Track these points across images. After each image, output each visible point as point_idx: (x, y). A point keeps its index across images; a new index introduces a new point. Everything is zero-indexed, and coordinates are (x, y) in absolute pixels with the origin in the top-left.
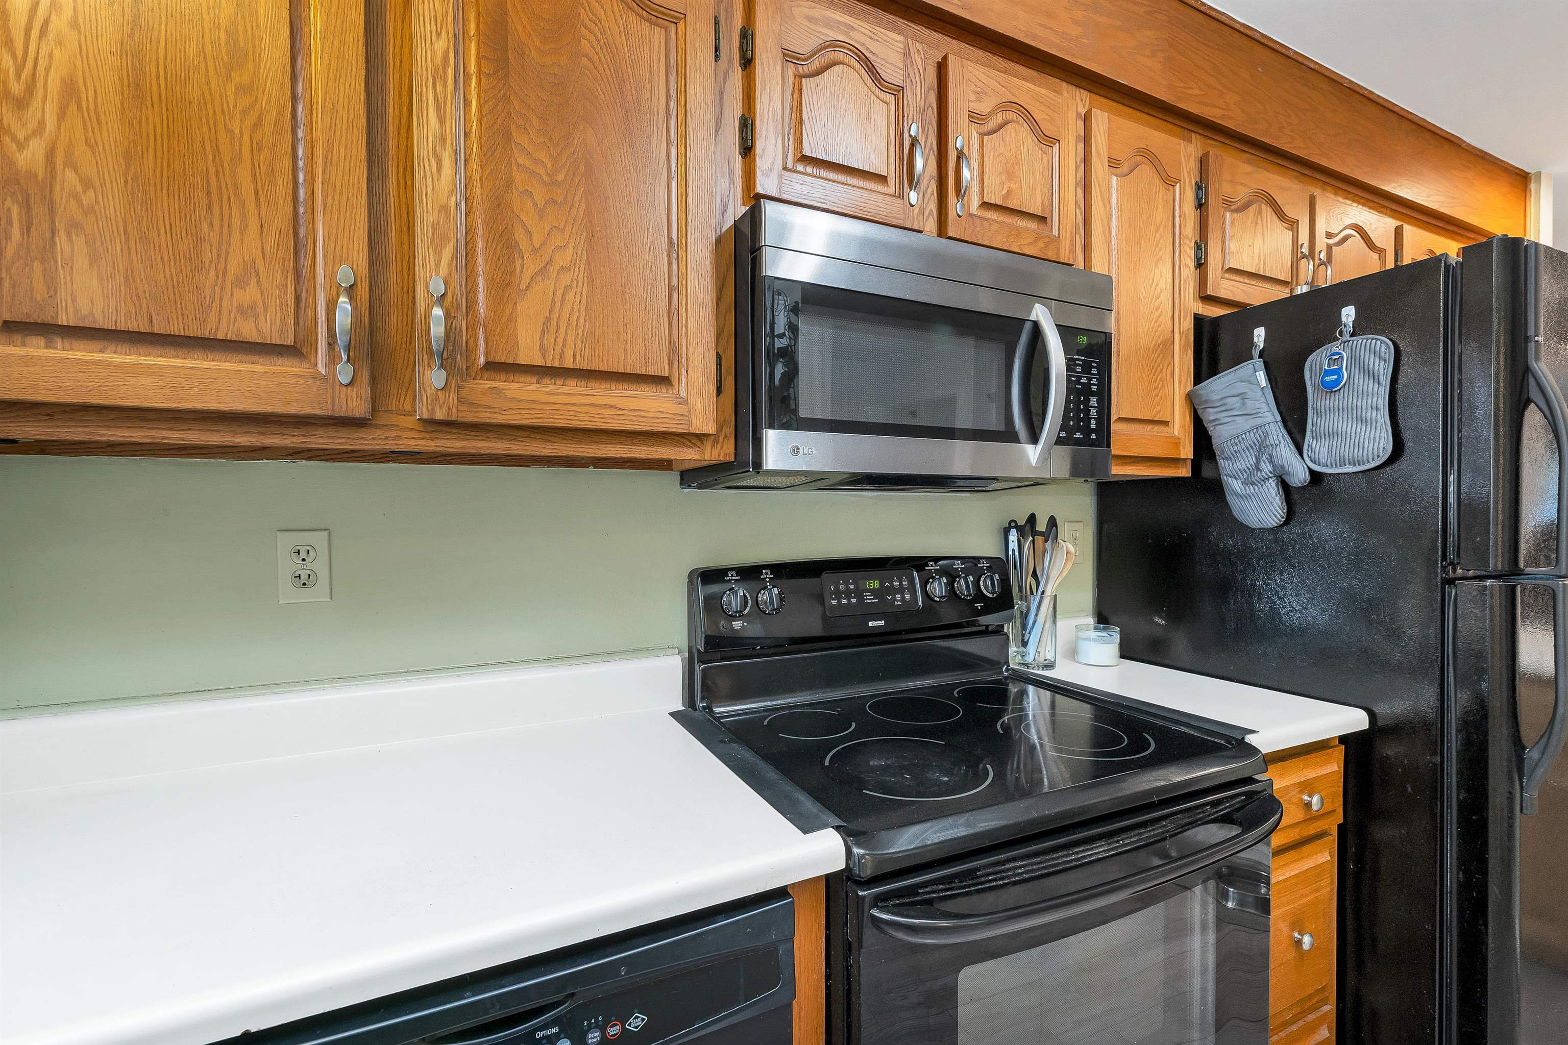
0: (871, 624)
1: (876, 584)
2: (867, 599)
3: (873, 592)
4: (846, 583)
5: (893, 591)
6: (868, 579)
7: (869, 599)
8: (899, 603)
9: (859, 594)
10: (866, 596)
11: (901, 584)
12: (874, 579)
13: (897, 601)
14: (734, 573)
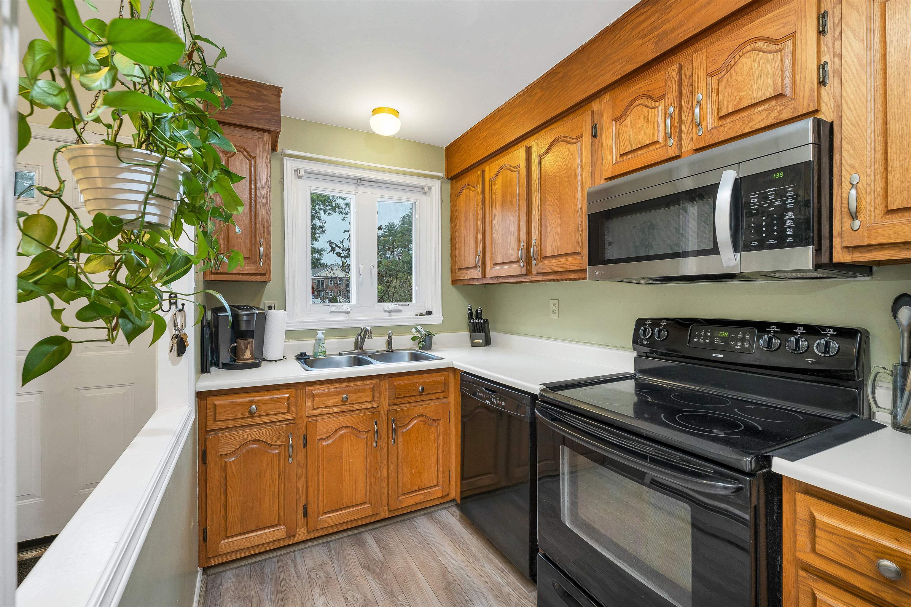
0: (714, 355)
1: (726, 334)
2: (716, 342)
3: (722, 339)
4: (706, 332)
5: (736, 340)
6: (721, 331)
7: (718, 341)
8: (739, 347)
9: (712, 338)
10: (716, 340)
11: (744, 337)
12: (725, 332)
13: (738, 346)
14: (650, 320)
